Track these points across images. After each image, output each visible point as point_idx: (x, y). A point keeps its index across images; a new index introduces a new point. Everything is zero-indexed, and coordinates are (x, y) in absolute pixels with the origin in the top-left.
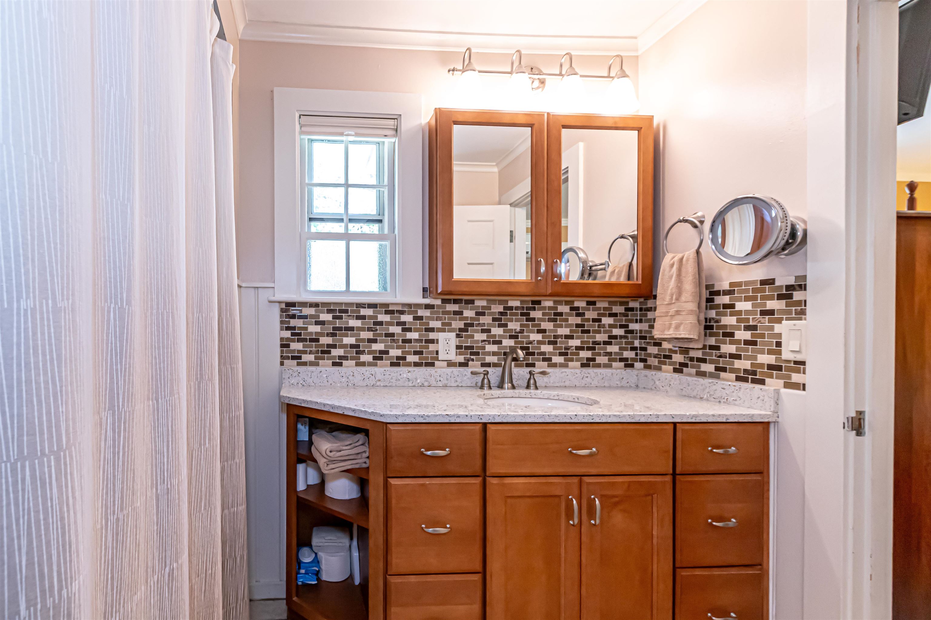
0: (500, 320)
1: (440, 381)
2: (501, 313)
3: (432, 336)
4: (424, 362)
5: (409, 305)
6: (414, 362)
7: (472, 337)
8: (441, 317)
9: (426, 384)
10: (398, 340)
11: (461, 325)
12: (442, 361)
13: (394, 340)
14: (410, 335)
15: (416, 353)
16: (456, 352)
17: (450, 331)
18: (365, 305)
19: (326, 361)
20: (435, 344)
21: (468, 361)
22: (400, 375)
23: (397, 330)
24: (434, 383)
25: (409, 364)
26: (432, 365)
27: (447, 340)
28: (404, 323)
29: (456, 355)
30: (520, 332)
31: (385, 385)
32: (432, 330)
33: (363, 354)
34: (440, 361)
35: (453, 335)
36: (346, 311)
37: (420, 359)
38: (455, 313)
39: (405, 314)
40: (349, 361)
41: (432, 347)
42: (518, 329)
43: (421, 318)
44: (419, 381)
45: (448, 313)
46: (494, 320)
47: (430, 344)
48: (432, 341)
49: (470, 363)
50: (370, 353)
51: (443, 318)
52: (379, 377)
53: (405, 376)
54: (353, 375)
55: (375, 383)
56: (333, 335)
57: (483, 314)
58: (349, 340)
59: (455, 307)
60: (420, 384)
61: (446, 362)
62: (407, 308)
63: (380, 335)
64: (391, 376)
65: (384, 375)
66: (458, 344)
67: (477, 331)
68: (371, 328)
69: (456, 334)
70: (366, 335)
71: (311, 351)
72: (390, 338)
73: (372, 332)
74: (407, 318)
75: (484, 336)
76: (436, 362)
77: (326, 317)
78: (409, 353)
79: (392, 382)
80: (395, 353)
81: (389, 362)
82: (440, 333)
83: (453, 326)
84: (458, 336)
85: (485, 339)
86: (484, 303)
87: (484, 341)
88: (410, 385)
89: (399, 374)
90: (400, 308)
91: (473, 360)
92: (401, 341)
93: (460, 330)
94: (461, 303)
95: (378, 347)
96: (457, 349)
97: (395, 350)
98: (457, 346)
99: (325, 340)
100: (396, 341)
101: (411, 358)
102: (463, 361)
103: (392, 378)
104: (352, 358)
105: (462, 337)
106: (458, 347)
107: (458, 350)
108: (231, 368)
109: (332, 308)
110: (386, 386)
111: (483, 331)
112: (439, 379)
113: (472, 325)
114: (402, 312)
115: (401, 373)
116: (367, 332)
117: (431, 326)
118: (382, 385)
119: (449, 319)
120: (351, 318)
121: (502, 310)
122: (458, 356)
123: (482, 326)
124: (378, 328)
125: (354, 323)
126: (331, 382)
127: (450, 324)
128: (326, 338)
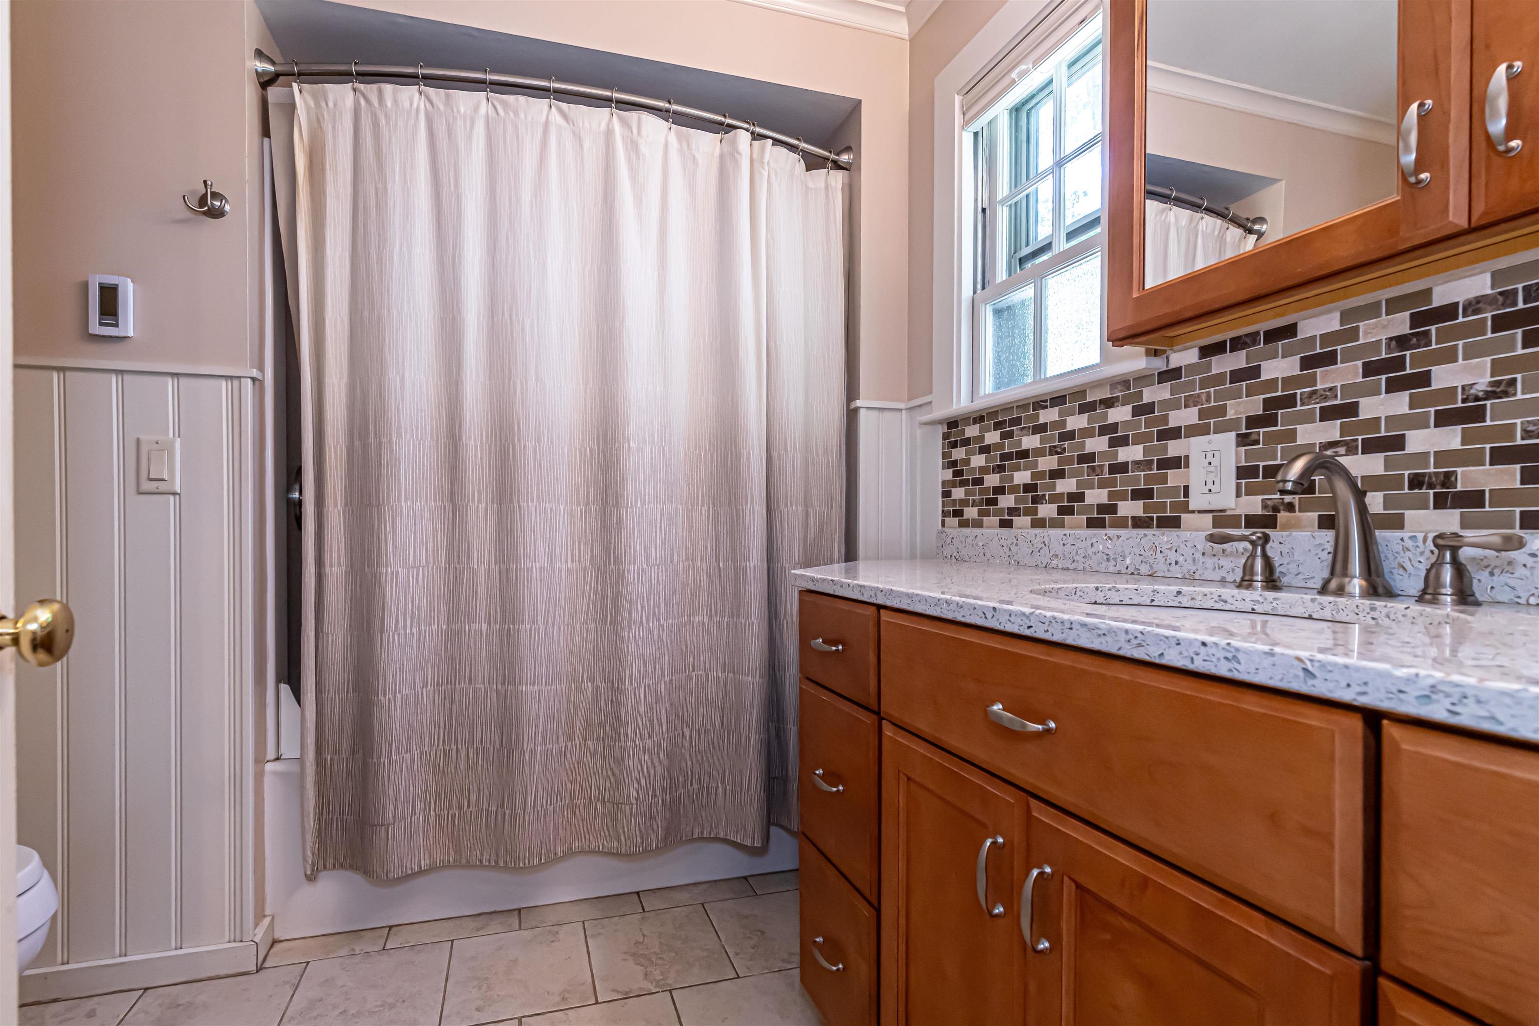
0: (1399, 363)
1: (1177, 563)
2: (1401, 342)
3: (1174, 448)
4: (1155, 515)
5: (1124, 382)
6: (1133, 518)
7: (1291, 435)
8: (1199, 395)
9: (1144, 569)
10: (1101, 467)
11: (1254, 405)
12: (1199, 512)
13: (1093, 468)
14: (1126, 454)
15: (1137, 495)
16: (1238, 486)
17: (1220, 429)
18: (1046, 401)
19: (991, 518)
20: (1183, 470)
21: (1276, 509)
22: (1092, 545)
23: (1097, 444)
24: (1161, 567)
25: (1122, 523)
26: (1174, 523)
27: (1210, 455)
28: (1114, 427)
29: (1238, 495)
30: (1489, 395)
31: (1065, 567)
32: (1175, 433)
33: (1042, 503)
34: (1193, 512)
35: (1230, 437)
36: (1017, 421)
37: (1146, 509)
38: (1237, 376)
39: (1116, 404)
40: (1022, 517)
41: (1174, 478)
42: (1483, 381)
43: (1150, 408)
44: (1128, 561)
45: (1218, 379)
46: (1370, 369)
47: (1169, 471)
48: (1176, 463)
49: (1282, 516)
50: (1054, 499)
51: (1204, 397)
52: (1057, 548)
53: (1101, 547)
54: (1017, 545)
55: (1050, 561)
56: (1000, 469)
57: (1329, 359)
58: (1022, 477)
59: (1238, 360)
60: (1131, 570)
61: (1209, 517)
62: (1121, 391)
63: (1070, 461)
64: (1076, 547)
65: (1064, 545)
66: (1243, 464)
67: (1307, 418)
68: (1055, 447)
69: (1238, 435)
70: (1048, 463)
71: (974, 500)
72: (1086, 465)
73: (1056, 457)
74: (1120, 414)
75: (1332, 430)
76: (1184, 516)
77: (992, 437)
78: (1122, 496)
79: (1078, 561)
80: (1096, 496)
81: (1085, 517)
82: (1193, 440)
83: (1231, 414)
84: (1243, 440)
85: (1337, 437)
86: (1330, 322)
87: (1332, 444)
88: (1111, 569)
89: (1089, 543)
90: (1106, 394)
91: (1290, 507)
92: (1106, 469)
93: (1253, 422)
94: (1255, 342)
95: (1066, 486)
96: (1239, 477)
97: (1097, 491)
98: (1239, 468)
99: (992, 480)
100: (1098, 471)
101: (1129, 508)
102: (1259, 511)
103: (1077, 553)
104: (1027, 512)
105: (1257, 442)
106: (1243, 472)
107: (1243, 481)
108: (736, 510)
109: (1000, 419)
110: (1068, 569)
111: (1327, 414)
112: (1173, 557)
113: (1289, 401)
114: (1109, 403)
115: (1094, 540)
116: (1048, 457)
117: (1172, 424)
118: (1060, 566)
119: (1219, 396)
120: (1025, 432)
121: (1405, 329)
122: (1244, 498)
123: (1326, 398)
124: (1066, 446)
125: (1030, 442)
126: (988, 555)
127: (1222, 411)
128: (992, 475)
